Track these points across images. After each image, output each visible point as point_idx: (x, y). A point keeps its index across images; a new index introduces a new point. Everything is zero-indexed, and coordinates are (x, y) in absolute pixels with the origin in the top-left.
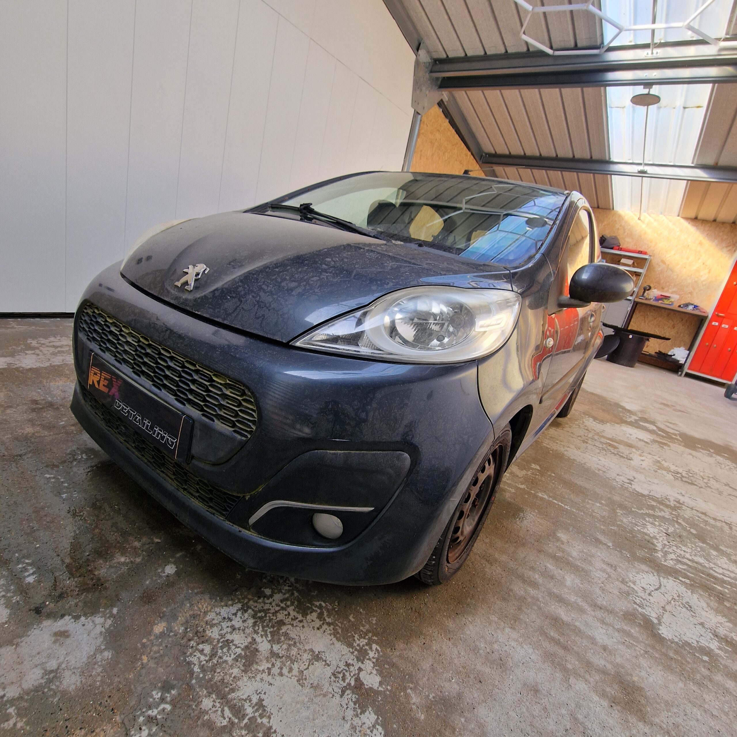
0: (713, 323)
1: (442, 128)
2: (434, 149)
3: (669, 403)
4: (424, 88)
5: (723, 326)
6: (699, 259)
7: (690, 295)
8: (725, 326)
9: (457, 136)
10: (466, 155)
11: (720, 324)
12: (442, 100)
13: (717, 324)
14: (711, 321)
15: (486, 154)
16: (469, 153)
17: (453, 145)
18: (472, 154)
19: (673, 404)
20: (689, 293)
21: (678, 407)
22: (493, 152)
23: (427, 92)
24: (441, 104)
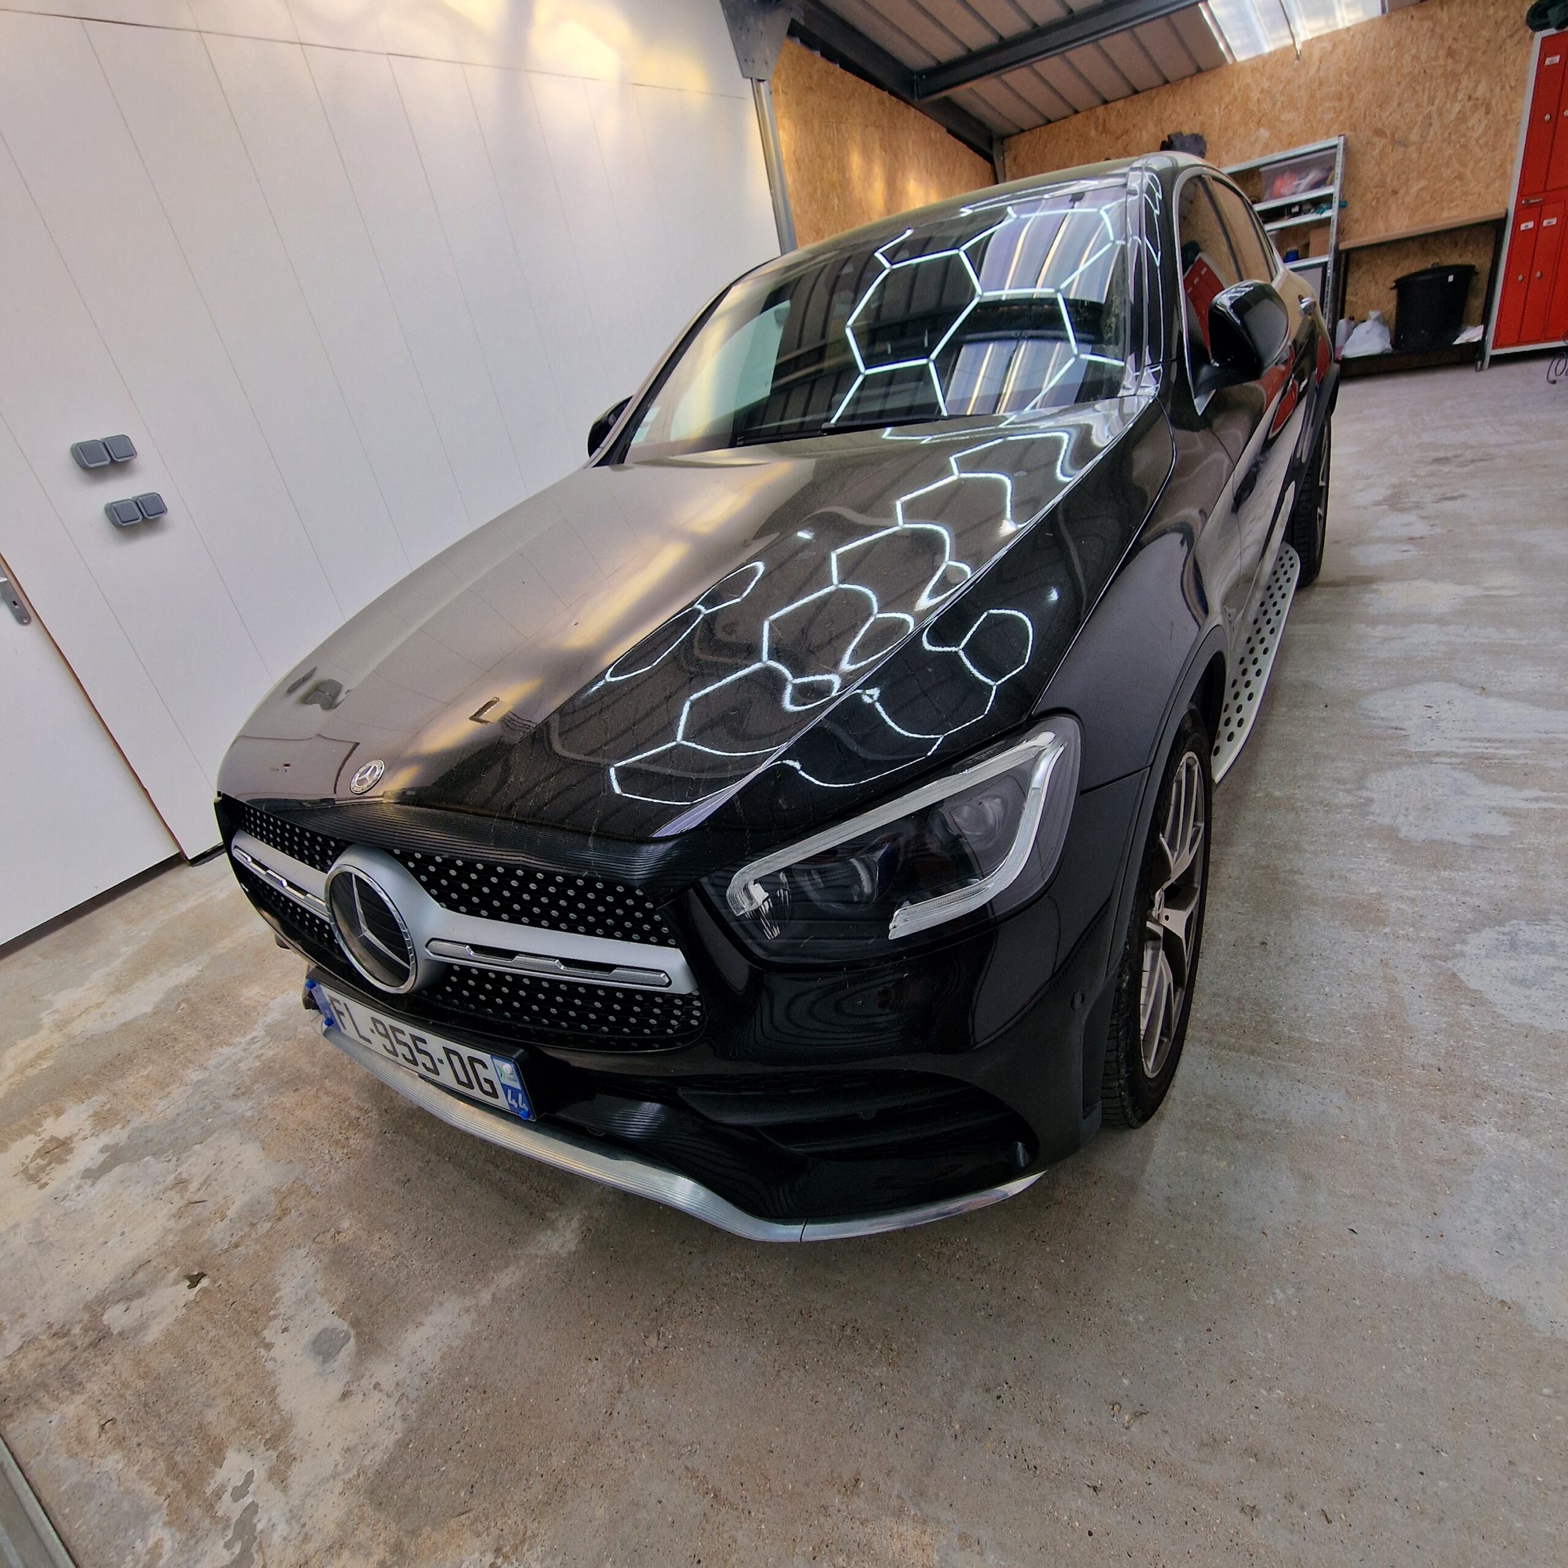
0: (1523, 227)
1: (816, 77)
2: (816, 131)
3: (1450, 454)
4: (751, 21)
5: (1545, 223)
6: (1457, 91)
7: (1458, 183)
8: (1550, 222)
9: (850, 77)
10: (881, 103)
11: (1538, 224)
12: (793, 21)
13: (1531, 225)
14: (1517, 225)
15: (920, 74)
16: (886, 94)
17: (849, 99)
18: (892, 93)
19: (1459, 452)
20: (1456, 177)
21: (1469, 455)
22: (933, 64)
23: (761, 24)
24: (794, 31)
